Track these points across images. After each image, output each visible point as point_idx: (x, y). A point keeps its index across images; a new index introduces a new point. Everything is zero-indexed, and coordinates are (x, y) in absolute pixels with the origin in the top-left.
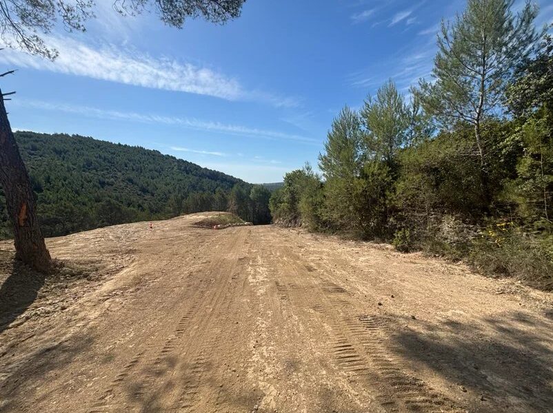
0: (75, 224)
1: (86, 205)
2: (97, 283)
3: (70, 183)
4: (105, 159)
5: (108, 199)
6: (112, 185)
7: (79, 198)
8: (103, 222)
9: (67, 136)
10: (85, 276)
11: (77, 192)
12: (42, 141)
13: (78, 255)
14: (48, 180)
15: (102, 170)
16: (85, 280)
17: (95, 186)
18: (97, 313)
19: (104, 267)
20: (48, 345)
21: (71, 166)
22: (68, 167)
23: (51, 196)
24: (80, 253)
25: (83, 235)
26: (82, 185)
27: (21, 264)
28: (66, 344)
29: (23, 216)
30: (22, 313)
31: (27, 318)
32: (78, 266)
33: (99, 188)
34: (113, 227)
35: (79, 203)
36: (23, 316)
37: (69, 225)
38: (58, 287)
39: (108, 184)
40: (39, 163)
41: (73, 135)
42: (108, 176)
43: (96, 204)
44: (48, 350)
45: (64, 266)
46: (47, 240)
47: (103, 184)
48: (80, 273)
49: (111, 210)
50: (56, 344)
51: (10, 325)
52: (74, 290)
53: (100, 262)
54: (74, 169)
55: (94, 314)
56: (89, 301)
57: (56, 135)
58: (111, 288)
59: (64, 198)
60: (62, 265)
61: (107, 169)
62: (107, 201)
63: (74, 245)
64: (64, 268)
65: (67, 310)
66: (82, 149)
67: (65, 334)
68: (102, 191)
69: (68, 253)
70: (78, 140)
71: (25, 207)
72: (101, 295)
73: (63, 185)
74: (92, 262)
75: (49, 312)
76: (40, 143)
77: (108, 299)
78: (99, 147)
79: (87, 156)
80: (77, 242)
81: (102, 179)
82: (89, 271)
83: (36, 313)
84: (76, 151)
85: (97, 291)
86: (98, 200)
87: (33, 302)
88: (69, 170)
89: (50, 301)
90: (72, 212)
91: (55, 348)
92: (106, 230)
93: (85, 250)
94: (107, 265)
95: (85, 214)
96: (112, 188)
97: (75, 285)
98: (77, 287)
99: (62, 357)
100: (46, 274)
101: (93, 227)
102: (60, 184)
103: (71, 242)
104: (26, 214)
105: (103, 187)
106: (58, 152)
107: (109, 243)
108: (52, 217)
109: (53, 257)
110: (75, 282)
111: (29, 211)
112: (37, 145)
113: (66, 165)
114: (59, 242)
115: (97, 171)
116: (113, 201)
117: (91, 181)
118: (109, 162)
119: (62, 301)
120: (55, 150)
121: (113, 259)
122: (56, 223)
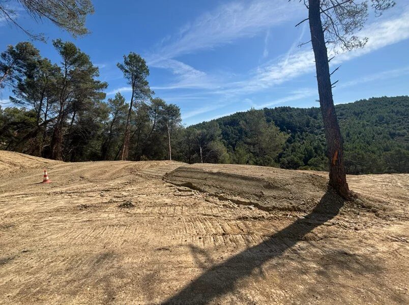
0: (365, 167)
1: (375, 153)
2: (384, 222)
3: (363, 136)
4: (398, 112)
5: (398, 148)
6: (403, 136)
7: (369, 148)
8: (390, 168)
9: (365, 100)
10: (374, 212)
11: (368, 143)
12: (347, 109)
13: (367, 192)
14: (348, 135)
15: (394, 123)
16: (373, 215)
17: (385, 137)
18: (384, 248)
19: (391, 210)
20: (346, 250)
21: (366, 123)
22: (363, 124)
23: (349, 146)
24: (369, 191)
25: (371, 177)
26: (373, 138)
27: (331, 188)
28: (358, 257)
29: (335, 158)
30: (331, 219)
31: (333, 224)
32: (368, 201)
33: (388, 139)
34: (402, 175)
35: (369, 151)
36: (331, 221)
37: (359, 167)
38: (353, 211)
39: (399, 135)
40: (344, 123)
41: (370, 99)
42: (399, 127)
43: (384, 153)
44: (346, 254)
45: (357, 198)
46: (347, 176)
47: (393, 135)
48: (370, 207)
49: (401, 159)
50: (351, 253)
51: (325, 223)
52: (364, 219)
53: (387, 203)
54: (368, 125)
55: (382, 248)
56: (378, 234)
57: (357, 102)
58: (400, 232)
59: (358, 147)
60: (356, 196)
61: (400, 122)
62: (396, 151)
63: (363, 183)
64: (357, 200)
65: (359, 232)
66: (376, 108)
67: (357, 249)
68: (391, 141)
69: (359, 188)
70: (374, 101)
71: (337, 153)
72: (388, 233)
73: (358, 138)
74: (380, 202)
75: (346, 227)
76: (345, 110)
77: (396, 241)
78: (392, 103)
79: (380, 112)
80: (366, 181)
81: (393, 131)
82: (377, 208)
83: (338, 223)
84: (370, 111)
85: (384, 228)
86: (386, 150)
87: (336, 215)
88: (364, 126)
89: (347, 219)
90: (363, 158)
91: (350, 255)
92: (395, 176)
93: (373, 189)
94: (395, 209)
95: (374, 161)
96: (403, 138)
97: (364, 215)
98: (367, 217)
99: (356, 266)
100: (345, 199)
101: (380, 172)
102: (356, 138)
103: (361, 181)
104: (337, 157)
105: (393, 138)
106: (356, 114)
107: (398, 189)
108: (348, 160)
109: (350, 189)
110: (365, 213)
111: (338, 156)
112: (344, 112)
113: (361, 123)
114: (353, 179)
115: (388, 124)
116: (403, 151)
117: (381, 134)
118: (402, 115)
119: (355, 223)
120: (355, 114)
121: (401, 205)
122: (351, 164)
